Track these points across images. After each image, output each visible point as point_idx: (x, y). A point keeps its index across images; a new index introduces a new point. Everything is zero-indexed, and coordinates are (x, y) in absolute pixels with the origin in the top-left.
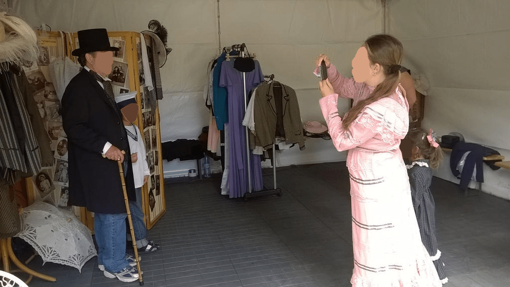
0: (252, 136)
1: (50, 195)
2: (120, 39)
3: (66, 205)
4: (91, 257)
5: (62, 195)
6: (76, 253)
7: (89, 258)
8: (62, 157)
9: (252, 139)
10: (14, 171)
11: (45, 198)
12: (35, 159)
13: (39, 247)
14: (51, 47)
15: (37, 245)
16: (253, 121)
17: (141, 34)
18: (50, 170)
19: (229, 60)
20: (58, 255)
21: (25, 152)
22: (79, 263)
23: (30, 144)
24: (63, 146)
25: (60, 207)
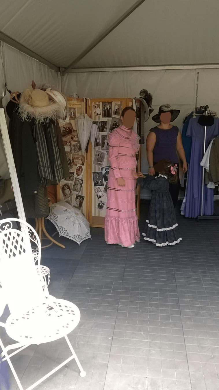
0: (206, 174)
1: (69, 198)
2: (119, 103)
3: (78, 206)
4: (87, 238)
5: (76, 200)
6: (78, 234)
7: (85, 239)
8: (78, 176)
9: (207, 176)
10: (47, 180)
11: (66, 200)
12: (59, 174)
13: (58, 227)
14: (78, 108)
15: (57, 225)
16: (208, 163)
17: (134, 99)
18: (71, 183)
19: (195, 117)
20: (68, 233)
21: (54, 170)
22: (79, 240)
23: (57, 166)
24: (80, 170)
25: (74, 206)
